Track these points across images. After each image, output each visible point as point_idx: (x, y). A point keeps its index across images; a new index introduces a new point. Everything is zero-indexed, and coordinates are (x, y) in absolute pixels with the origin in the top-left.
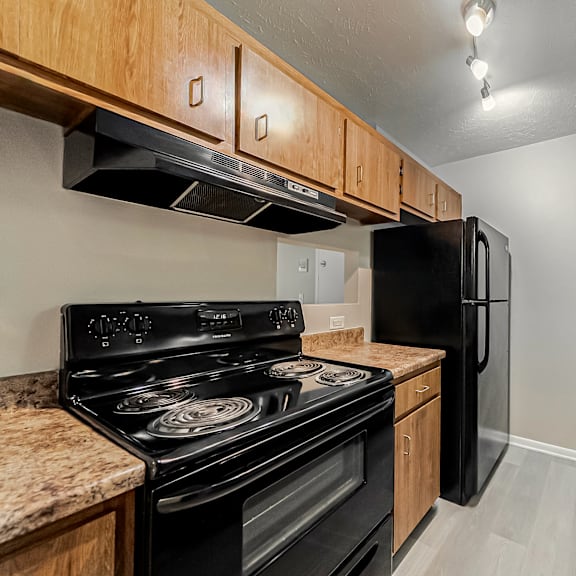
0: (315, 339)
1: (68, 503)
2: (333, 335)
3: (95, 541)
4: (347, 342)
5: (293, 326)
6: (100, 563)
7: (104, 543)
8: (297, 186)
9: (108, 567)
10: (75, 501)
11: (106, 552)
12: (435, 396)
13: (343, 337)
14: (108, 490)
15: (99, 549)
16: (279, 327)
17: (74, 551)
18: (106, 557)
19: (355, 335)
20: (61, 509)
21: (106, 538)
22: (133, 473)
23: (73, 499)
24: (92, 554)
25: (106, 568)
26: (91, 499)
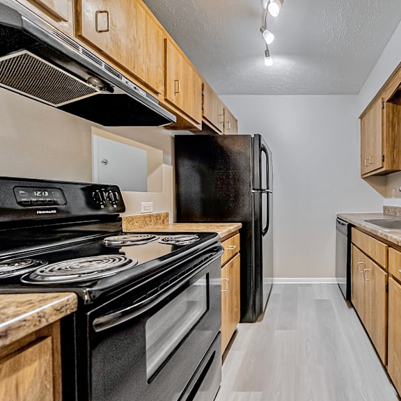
0: (131, 220)
1: (20, 327)
2: (145, 217)
3: (36, 364)
4: (156, 224)
5: (115, 206)
6: (42, 382)
7: (44, 364)
8: (130, 83)
9: (48, 386)
10: (25, 325)
11: (46, 372)
12: (237, 254)
13: (153, 219)
14: (51, 315)
15: (40, 370)
16: (102, 207)
17: (20, 373)
18: (46, 377)
19: (162, 218)
20: (14, 332)
21: (46, 360)
22: (68, 300)
23: (23, 323)
24: (35, 376)
25: (46, 387)
26: (38, 323)
